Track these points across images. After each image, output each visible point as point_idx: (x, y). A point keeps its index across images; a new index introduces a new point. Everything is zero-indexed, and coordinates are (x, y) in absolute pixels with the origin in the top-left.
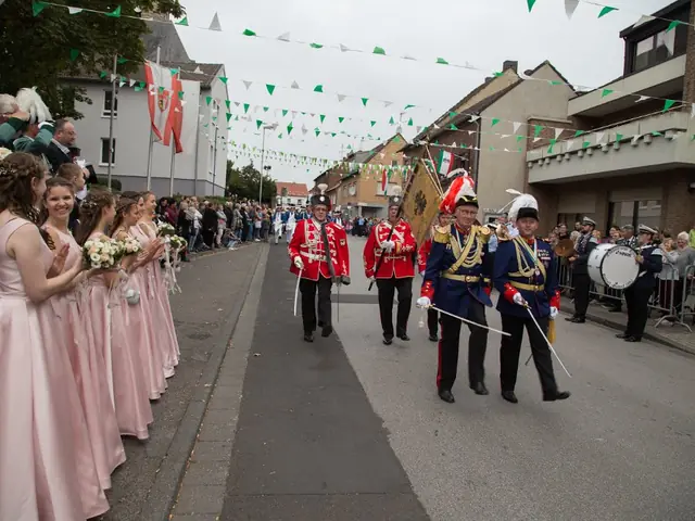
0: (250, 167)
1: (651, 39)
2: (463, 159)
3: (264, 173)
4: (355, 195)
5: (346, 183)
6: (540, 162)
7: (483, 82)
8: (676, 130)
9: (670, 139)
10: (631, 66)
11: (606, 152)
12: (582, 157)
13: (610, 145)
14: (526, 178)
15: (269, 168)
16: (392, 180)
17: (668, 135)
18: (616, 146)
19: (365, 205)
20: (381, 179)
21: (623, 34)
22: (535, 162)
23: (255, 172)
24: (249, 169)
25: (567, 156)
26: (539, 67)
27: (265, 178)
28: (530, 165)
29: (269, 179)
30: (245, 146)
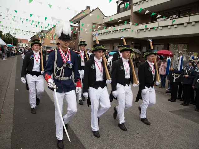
2: (75, 33)
3: (14, 36)
4: (44, 43)
7: (81, 12)
9: (127, 31)
10: (119, 11)
11: (112, 33)
12: (106, 34)
13: (113, 31)
14: (92, 39)
16: (55, 39)
17: (127, 30)
18: (115, 32)
19: (47, 46)
20: (51, 39)
21: (117, 2)
23: (11, 35)
24: (8, 34)
25: (103, 34)
26: (96, 9)
27: (14, 37)
28: (93, 36)
29: (15, 37)
30: (7, 27)
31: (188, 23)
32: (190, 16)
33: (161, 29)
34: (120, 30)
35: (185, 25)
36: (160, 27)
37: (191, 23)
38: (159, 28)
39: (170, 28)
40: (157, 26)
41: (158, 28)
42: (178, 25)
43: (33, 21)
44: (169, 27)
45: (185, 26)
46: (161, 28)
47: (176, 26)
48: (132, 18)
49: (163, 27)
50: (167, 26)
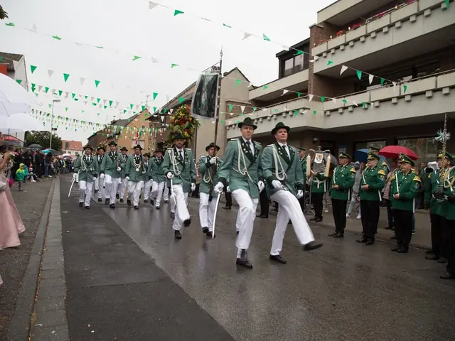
1: (292, 59)
3: (53, 133)
6: (233, 126)
8: (304, 109)
9: (302, 114)
10: (282, 74)
11: (270, 120)
14: (226, 134)
15: (56, 129)
16: (143, 138)
17: (301, 111)
20: (135, 138)
21: (278, 55)
22: (231, 126)
26: (232, 71)
27: (53, 136)
28: (228, 128)
29: (56, 136)
30: (41, 112)
31: (435, 91)
32: (436, 76)
33: (377, 107)
34: (287, 112)
35: (428, 94)
36: (373, 102)
37: (440, 90)
38: (372, 104)
39: (395, 104)
40: (367, 101)
41: (369, 104)
42: (413, 95)
43: (99, 100)
44: (394, 101)
45: (430, 98)
46: (377, 104)
47: (408, 98)
48: (312, 86)
49: (381, 101)
50: (390, 100)
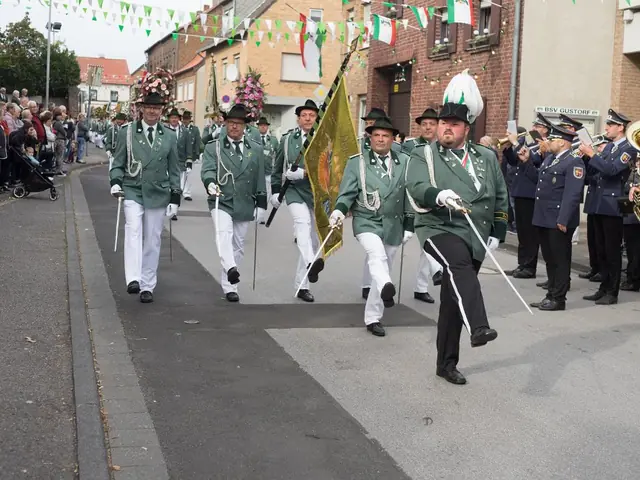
0: (25, 24)
3: (53, 38)
5: (218, 57)
15: (58, 27)
23: (35, 35)
24: (22, 28)
27: (54, 48)
28: (628, 15)
